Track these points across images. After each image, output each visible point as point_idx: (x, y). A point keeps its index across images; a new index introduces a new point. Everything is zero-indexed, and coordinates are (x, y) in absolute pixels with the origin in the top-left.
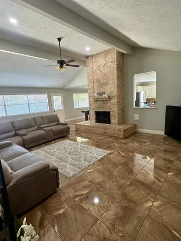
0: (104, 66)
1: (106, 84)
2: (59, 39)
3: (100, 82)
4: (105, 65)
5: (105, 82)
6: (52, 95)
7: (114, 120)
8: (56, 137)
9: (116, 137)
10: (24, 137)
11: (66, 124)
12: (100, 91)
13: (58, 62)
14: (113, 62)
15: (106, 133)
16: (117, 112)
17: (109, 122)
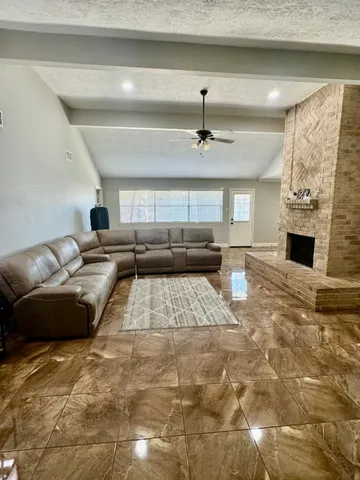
0: (315, 128)
1: (314, 170)
2: (204, 92)
3: (303, 166)
4: (318, 124)
5: (313, 165)
6: (232, 193)
7: (320, 260)
8: (189, 268)
9: (301, 301)
10: (138, 256)
11: (218, 249)
12: (303, 188)
13: (199, 132)
14: (334, 114)
15: (287, 287)
16: (328, 240)
17: (309, 262)
